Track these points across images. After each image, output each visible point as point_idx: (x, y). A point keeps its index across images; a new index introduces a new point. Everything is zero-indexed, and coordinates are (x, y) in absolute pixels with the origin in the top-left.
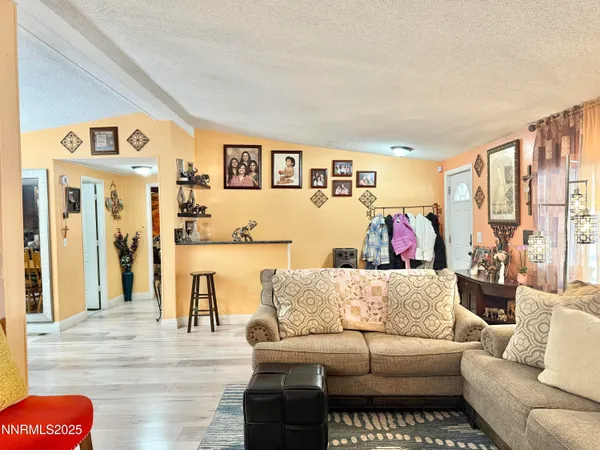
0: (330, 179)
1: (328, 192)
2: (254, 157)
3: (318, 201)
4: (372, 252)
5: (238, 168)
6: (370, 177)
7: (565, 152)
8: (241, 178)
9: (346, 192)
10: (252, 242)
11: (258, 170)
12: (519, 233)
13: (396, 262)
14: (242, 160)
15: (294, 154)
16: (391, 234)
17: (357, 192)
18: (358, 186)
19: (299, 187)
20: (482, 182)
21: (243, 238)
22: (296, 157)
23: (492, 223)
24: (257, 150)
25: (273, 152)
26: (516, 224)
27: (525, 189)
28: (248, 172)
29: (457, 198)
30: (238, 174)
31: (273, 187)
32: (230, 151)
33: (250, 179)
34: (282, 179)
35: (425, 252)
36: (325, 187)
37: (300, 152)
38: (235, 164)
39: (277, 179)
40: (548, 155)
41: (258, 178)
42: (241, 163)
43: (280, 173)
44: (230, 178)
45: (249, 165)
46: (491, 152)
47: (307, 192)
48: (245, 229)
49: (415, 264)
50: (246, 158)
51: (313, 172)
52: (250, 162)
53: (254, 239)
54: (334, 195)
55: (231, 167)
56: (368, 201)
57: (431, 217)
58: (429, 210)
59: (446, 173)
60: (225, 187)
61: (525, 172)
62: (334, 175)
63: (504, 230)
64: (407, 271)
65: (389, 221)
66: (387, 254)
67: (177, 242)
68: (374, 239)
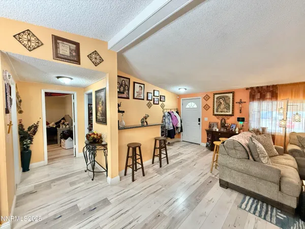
1: (152, 102)
2: (127, 83)
3: (149, 106)
4: (167, 125)
5: (120, 87)
6: (163, 98)
7: (267, 97)
9: (157, 103)
11: (128, 90)
12: (235, 118)
14: (122, 84)
16: (172, 119)
17: (160, 103)
18: (160, 101)
19: (143, 99)
20: (209, 103)
22: (142, 86)
23: (216, 115)
24: (128, 80)
25: (134, 83)
26: (231, 116)
27: (238, 106)
28: (124, 90)
29: (187, 107)
30: (120, 90)
31: (134, 98)
33: (125, 94)
34: (138, 95)
36: (151, 100)
37: (144, 84)
38: (119, 85)
39: (136, 95)
40: (257, 97)
41: (128, 93)
43: (137, 92)
45: (125, 86)
46: (215, 94)
47: (146, 102)
50: (124, 83)
51: (148, 93)
52: (125, 85)
54: (154, 104)
56: (163, 106)
57: (177, 112)
58: (176, 110)
59: (181, 99)
61: (238, 101)
62: (154, 95)
66: (172, 126)
68: (167, 120)
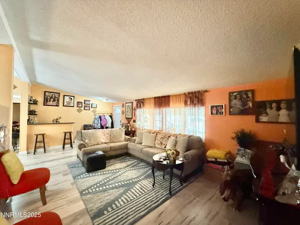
0: (83, 105)
1: (83, 108)
3: (79, 111)
4: (96, 125)
5: (50, 99)
6: (95, 105)
7: (142, 106)
8: (51, 102)
9: (88, 109)
10: (59, 123)
11: (58, 100)
12: (132, 120)
13: (102, 127)
15: (71, 97)
16: (101, 120)
17: (91, 109)
18: (92, 107)
19: (73, 107)
20: (124, 109)
21: (56, 122)
22: (73, 98)
23: (126, 118)
24: (58, 94)
25: (64, 96)
26: (132, 118)
27: (134, 111)
28: (54, 101)
29: (117, 112)
30: (50, 101)
31: (64, 106)
32: (47, 93)
33: (55, 103)
34: (67, 104)
35: (109, 125)
36: (82, 107)
37: (74, 97)
38: (49, 98)
39: (65, 104)
40: (139, 106)
41: (58, 103)
42: (52, 98)
43: (67, 102)
44: (47, 102)
45: (55, 99)
46: (126, 103)
47: (76, 108)
48: (57, 119)
49: (107, 128)
51: (78, 103)
52: (55, 97)
53: (60, 122)
54: (84, 109)
55: (47, 99)
56: (94, 112)
57: (110, 116)
58: (110, 115)
59: (114, 106)
60: (44, 105)
61: (134, 108)
62: (85, 104)
63: (129, 119)
64: (105, 130)
65: (100, 117)
66: (100, 125)
67: (28, 124)
68: (96, 122)
